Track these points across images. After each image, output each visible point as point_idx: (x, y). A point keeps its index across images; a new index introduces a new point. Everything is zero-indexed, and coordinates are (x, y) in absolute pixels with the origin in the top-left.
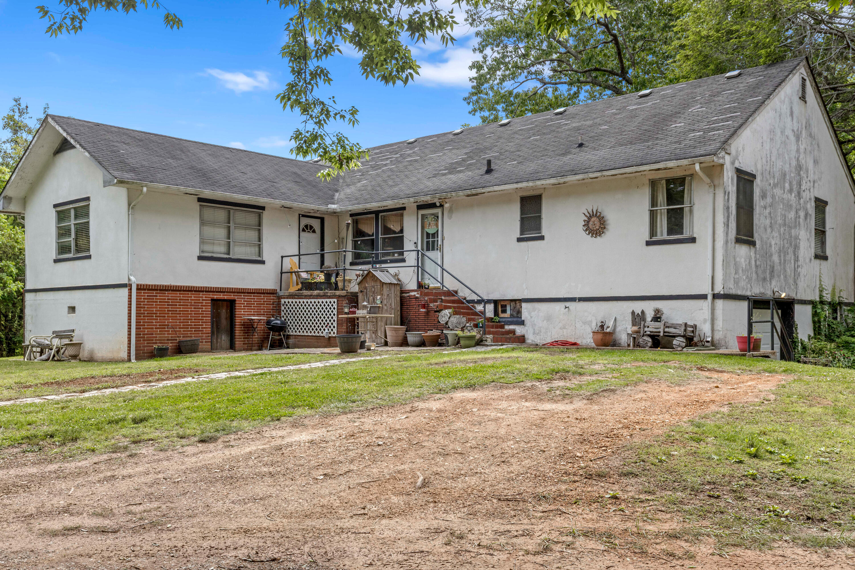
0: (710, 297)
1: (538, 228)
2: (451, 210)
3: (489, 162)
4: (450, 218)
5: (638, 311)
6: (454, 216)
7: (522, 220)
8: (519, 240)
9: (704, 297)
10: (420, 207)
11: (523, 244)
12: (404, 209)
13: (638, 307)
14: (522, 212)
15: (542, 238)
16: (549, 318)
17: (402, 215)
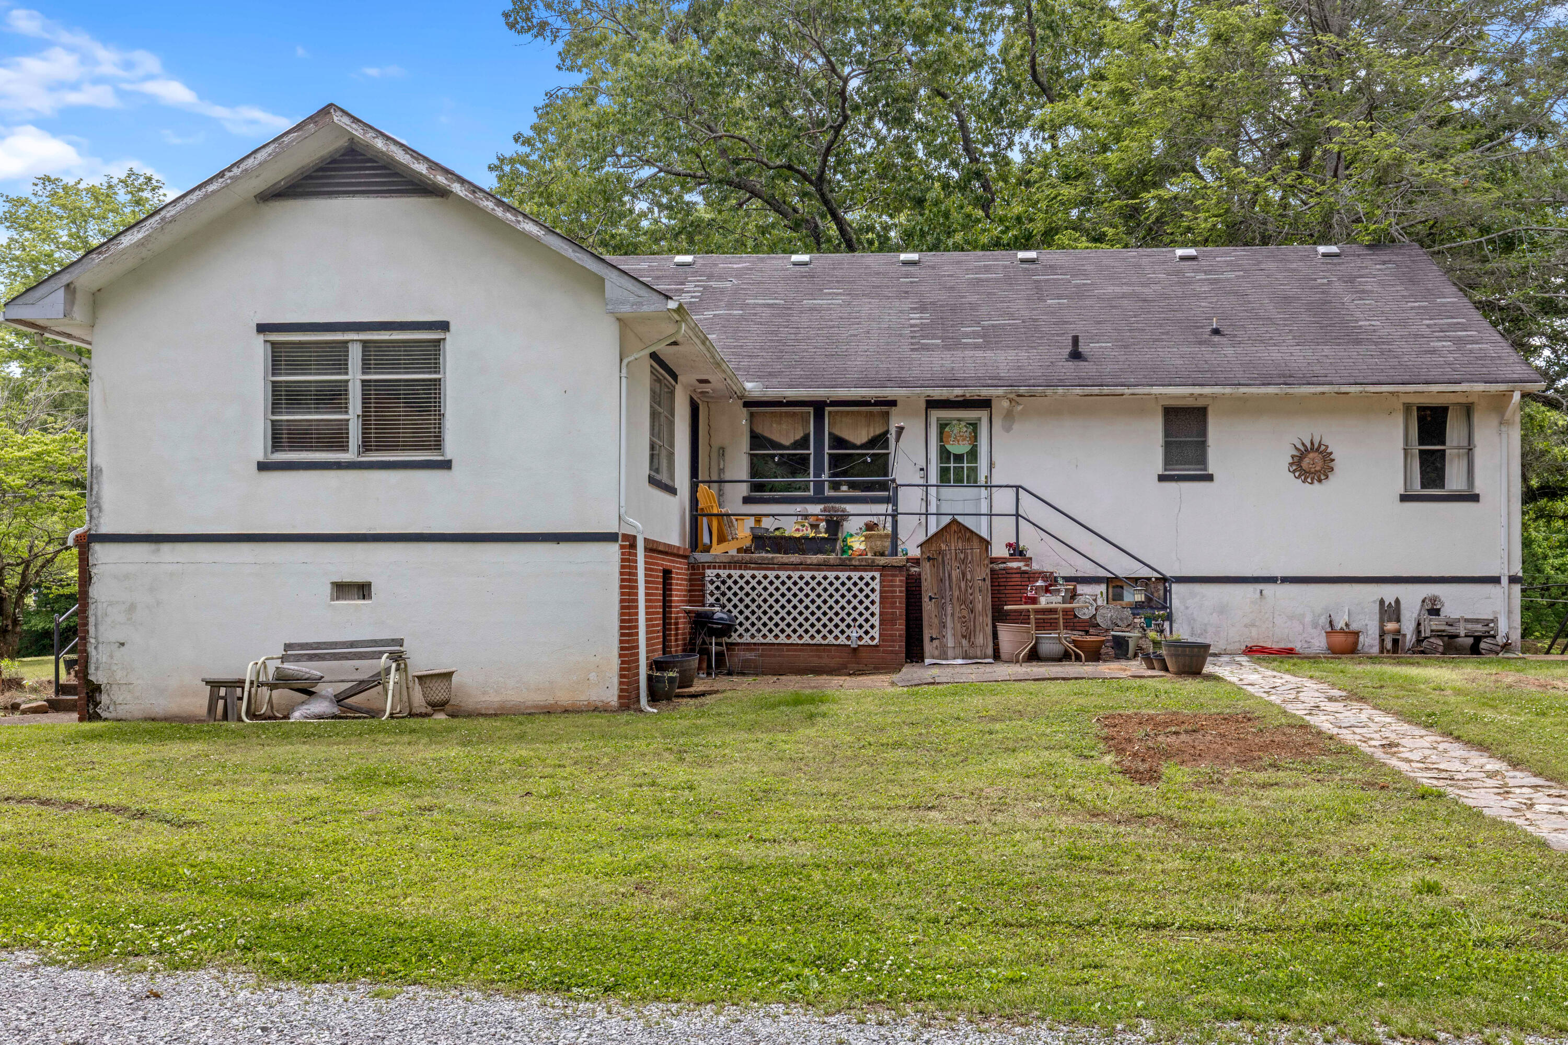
0: (1505, 581)
1: (1202, 460)
2: (1009, 416)
3: (1076, 340)
4: (1008, 429)
5: (1389, 600)
6: (1016, 427)
7: (1167, 445)
8: (1162, 478)
9: (1496, 580)
10: (932, 404)
11: (1172, 487)
12: (893, 403)
13: (1390, 593)
14: (1167, 433)
15: (1209, 478)
16: (1222, 610)
17: (886, 415)
